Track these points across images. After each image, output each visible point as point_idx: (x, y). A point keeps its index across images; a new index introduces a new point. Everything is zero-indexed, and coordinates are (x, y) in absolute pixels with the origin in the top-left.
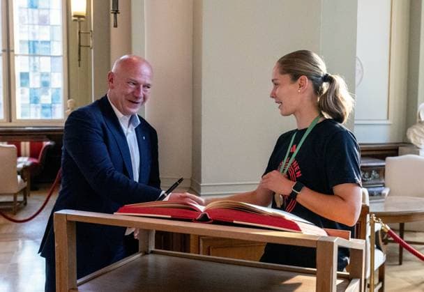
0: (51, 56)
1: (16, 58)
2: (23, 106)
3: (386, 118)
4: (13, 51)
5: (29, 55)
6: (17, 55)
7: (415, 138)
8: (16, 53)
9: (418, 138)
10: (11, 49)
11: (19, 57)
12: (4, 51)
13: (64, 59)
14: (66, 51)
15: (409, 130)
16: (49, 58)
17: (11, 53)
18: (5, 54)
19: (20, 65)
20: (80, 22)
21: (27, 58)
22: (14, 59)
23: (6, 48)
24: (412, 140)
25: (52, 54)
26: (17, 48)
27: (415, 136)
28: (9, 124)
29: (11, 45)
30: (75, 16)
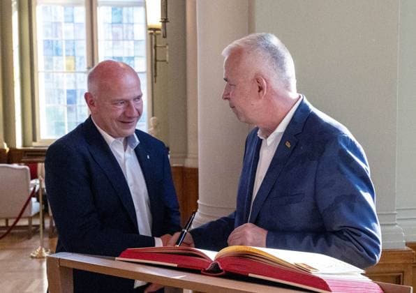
13: (148, 75)
14: (149, 67)
23: (90, 65)
29: (95, 62)
30: (150, 29)
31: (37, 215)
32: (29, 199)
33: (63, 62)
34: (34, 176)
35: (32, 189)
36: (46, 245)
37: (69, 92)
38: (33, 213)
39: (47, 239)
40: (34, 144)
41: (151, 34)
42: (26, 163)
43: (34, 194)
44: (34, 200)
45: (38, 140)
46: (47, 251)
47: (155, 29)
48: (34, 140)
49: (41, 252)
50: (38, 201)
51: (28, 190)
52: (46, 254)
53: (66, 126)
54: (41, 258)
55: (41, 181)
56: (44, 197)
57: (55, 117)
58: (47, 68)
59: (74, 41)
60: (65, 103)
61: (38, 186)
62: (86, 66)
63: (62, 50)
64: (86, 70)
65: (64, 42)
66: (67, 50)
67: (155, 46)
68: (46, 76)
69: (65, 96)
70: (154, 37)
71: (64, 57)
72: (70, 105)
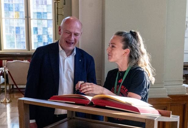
1: (31, 20)
2: (35, 43)
4: (30, 17)
5: (37, 19)
8: (31, 18)
10: (29, 16)
11: (33, 20)
12: (26, 17)
13: (53, 21)
14: (54, 17)
16: (47, 21)
17: (29, 18)
18: (27, 18)
19: (33, 24)
21: (36, 20)
22: (30, 21)
23: (26, 16)
25: (48, 19)
26: (32, 16)
28: (29, 52)
29: (29, 14)
31: (3, 83)
33: (13, 14)
35: (1, 72)
36: (8, 97)
37: (16, 28)
38: (1, 83)
39: (8, 94)
40: (0, 51)
41: (55, 2)
43: (2, 74)
45: (2, 50)
49: (5, 100)
50: (3, 77)
52: (8, 101)
53: (16, 43)
54: (6, 103)
55: (5, 68)
56: (7, 75)
57: (10, 39)
58: (5, 16)
59: (19, 4)
60: (15, 33)
61: (4, 71)
62: (24, 16)
63: (13, 8)
64: (24, 18)
65: (14, 4)
66: (15, 9)
67: (57, 8)
68: (6, 20)
69: (15, 30)
70: (56, 4)
71: (14, 12)
72: (17, 34)
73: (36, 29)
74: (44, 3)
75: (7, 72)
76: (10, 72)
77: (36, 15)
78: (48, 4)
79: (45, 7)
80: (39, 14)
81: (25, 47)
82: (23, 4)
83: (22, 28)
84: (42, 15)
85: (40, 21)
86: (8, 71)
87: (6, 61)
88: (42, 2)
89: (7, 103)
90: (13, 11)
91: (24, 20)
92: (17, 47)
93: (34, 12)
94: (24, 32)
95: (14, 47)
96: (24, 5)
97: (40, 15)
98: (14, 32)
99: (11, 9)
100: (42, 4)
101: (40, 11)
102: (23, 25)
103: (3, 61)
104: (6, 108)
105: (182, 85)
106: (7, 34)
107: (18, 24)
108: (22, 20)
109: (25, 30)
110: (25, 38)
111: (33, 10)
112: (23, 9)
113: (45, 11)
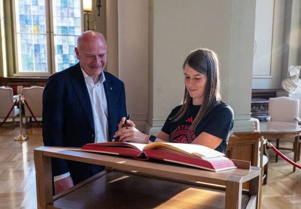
0: (75, 36)
2: (59, 64)
3: (269, 74)
4: (53, 32)
6: (55, 35)
7: (286, 87)
8: (54, 33)
9: (288, 87)
10: (52, 31)
11: (56, 36)
12: (47, 32)
15: (283, 82)
17: (52, 34)
18: (48, 34)
19: (57, 41)
20: (88, 15)
21: (61, 36)
22: (53, 37)
23: (49, 31)
24: (285, 88)
25: (75, 35)
26: (55, 31)
27: (286, 85)
29: (51, 29)
30: (85, 11)
31: (18, 116)
32: (13, 107)
33: (31, 28)
34: (15, 93)
35: (14, 101)
36: (24, 133)
37: (35, 45)
38: (15, 115)
39: (24, 129)
40: (15, 75)
41: (85, 14)
42: (10, 86)
43: (16, 104)
44: (16, 107)
45: (17, 72)
46: (24, 136)
47: (88, 12)
48: (15, 72)
49: (21, 137)
50: (18, 108)
51: (12, 102)
52: (24, 139)
53: (34, 64)
54: (21, 141)
55: (20, 97)
56: (22, 105)
57: (27, 60)
58: (21, 31)
59: (38, 16)
60: (34, 52)
61: (18, 99)
62: (46, 31)
63: (31, 21)
64: (46, 33)
65: (32, 16)
66: (34, 22)
67: (88, 22)
68: (22, 36)
69: (33, 48)
70: (87, 16)
71: (33, 26)
72: (36, 53)
73: (61, 47)
74: (70, 16)
75: (23, 101)
76: (27, 102)
77: (61, 29)
78: (75, 16)
79: (71, 19)
80: (64, 28)
81: (46, 69)
82: (43, 16)
83: (43, 46)
84: (68, 30)
85: (66, 37)
86: (25, 101)
87: (22, 87)
88: (68, 14)
89: (23, 140)
90: (31, 24)
91: (46, 37)
92: (36, 70)
93: (57, 27)
94: (45, 51)
95: (33, 69)
96: (45, 17)
97: (65, 30)
98: (32, 50)
99: (29, 23)
100: (68, 17)
101: (65, 25)
102: (44, 42)
103: (18, 87)
104: (21, 148)
105: (250, 119)
106: (23, 53)
107: (38, 40)
108: (42, 36)
109: (46, 48)
110: (46, 57)
111: (56, 23)
112: (43, 22)
113: (72, 25)
